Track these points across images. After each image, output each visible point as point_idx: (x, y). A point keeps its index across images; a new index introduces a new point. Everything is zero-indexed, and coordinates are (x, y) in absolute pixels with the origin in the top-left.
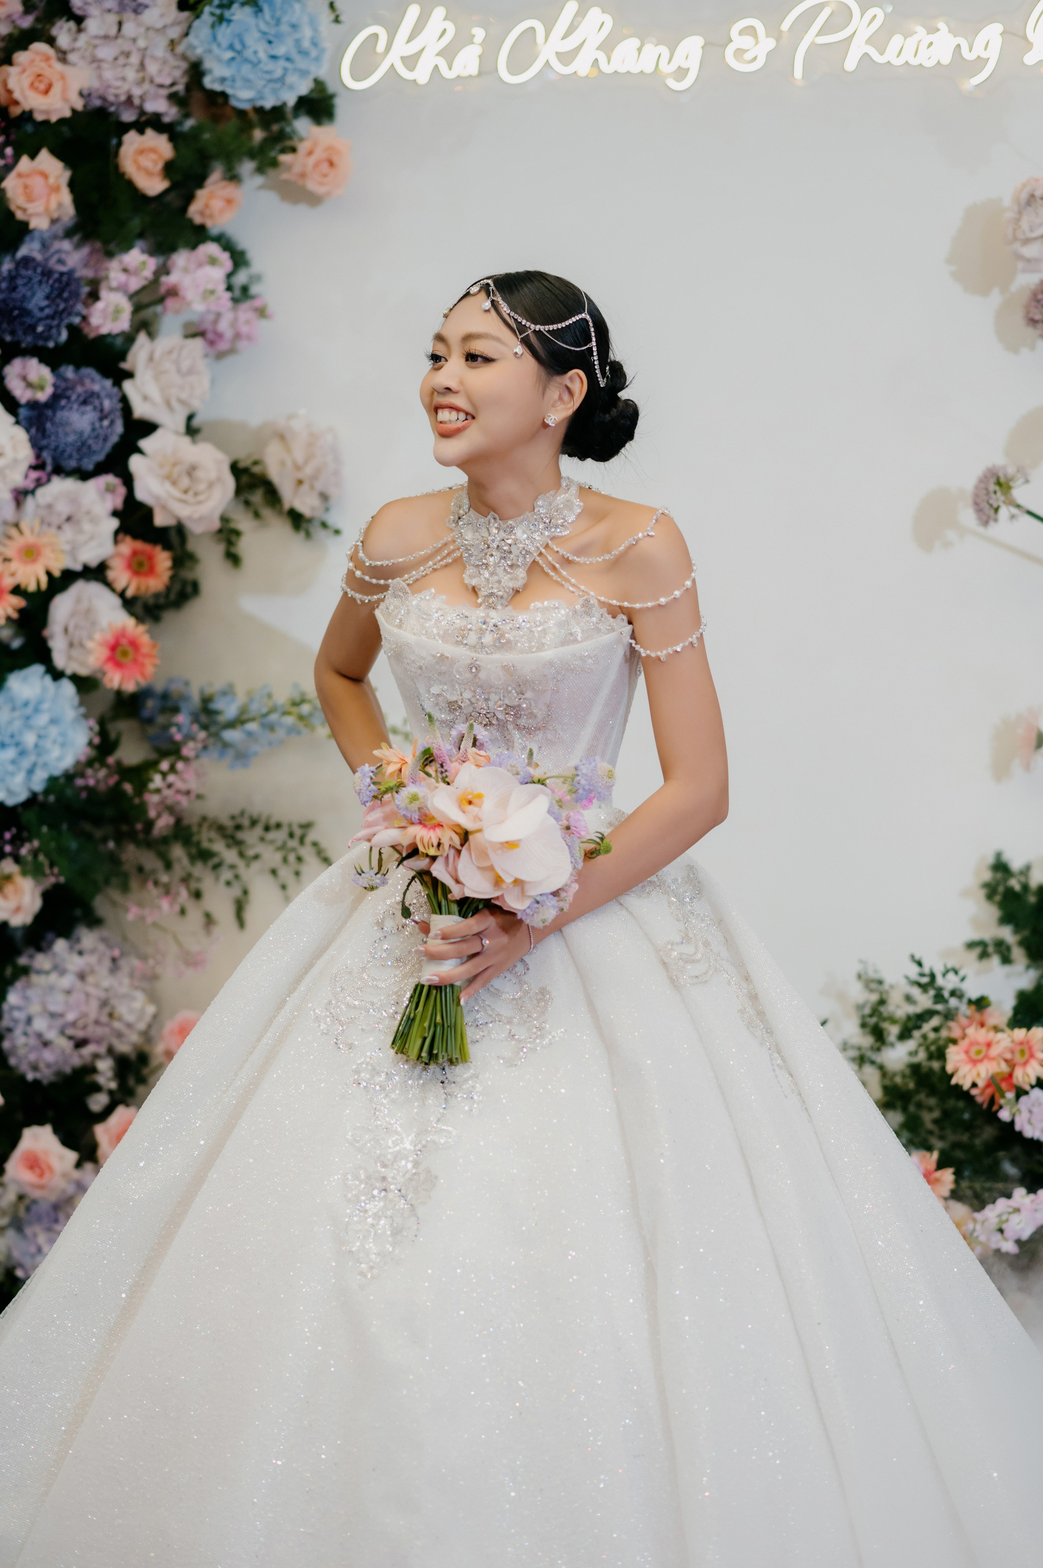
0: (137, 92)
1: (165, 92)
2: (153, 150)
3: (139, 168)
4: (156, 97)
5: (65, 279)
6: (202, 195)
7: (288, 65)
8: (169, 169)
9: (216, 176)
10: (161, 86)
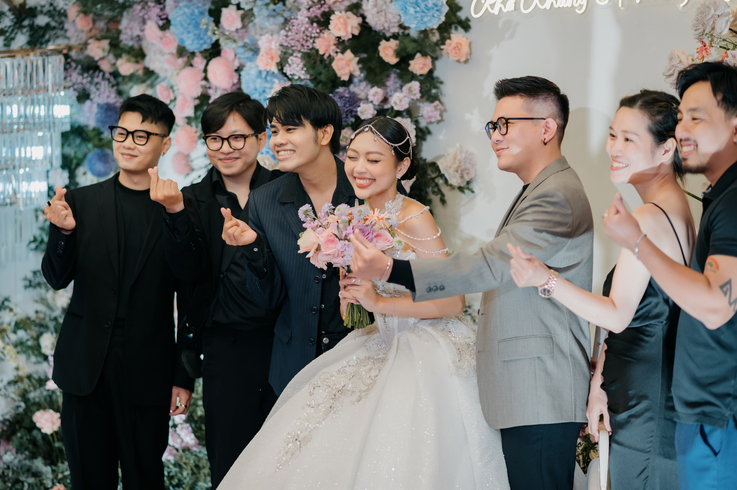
0: (386, 25)
1: (397, 25)
2: (390, 47)
3: (386, 55)
4: (394, 26)
5: (347, 99)
6: (411, 62)
7: (423, 14)
8: (398, 53)
9: (418, 55)
10: (395, 23)
